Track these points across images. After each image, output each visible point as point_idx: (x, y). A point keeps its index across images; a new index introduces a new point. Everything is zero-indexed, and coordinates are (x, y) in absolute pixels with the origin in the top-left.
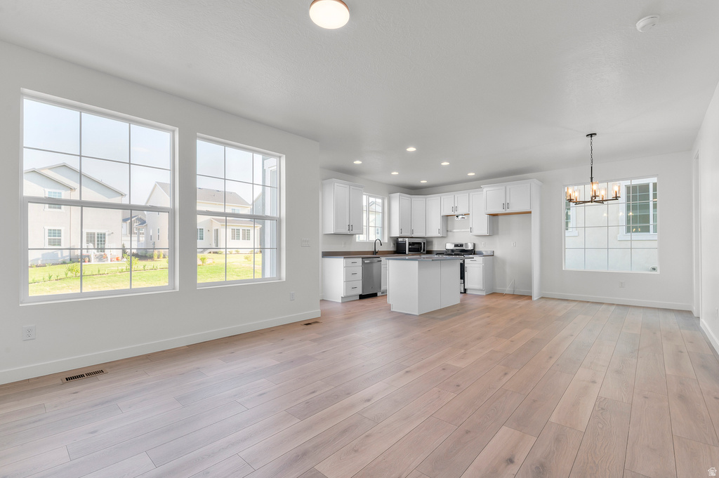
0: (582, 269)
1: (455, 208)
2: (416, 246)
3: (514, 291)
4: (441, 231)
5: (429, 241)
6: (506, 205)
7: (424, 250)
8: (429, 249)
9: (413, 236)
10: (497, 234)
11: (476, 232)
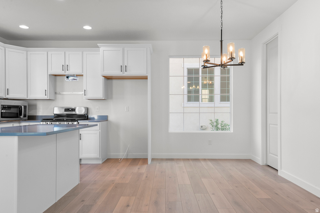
0: (181, 131)
1: (65, 67)
2: (13, 110)
3: (127, 155)
4: (48, 93)
5: (31, 104)
6: (123, 68)
7: (25, 116)
8: (32, 113)
9: (7, 97)
10: (111, 98)
11: (90, 95)
